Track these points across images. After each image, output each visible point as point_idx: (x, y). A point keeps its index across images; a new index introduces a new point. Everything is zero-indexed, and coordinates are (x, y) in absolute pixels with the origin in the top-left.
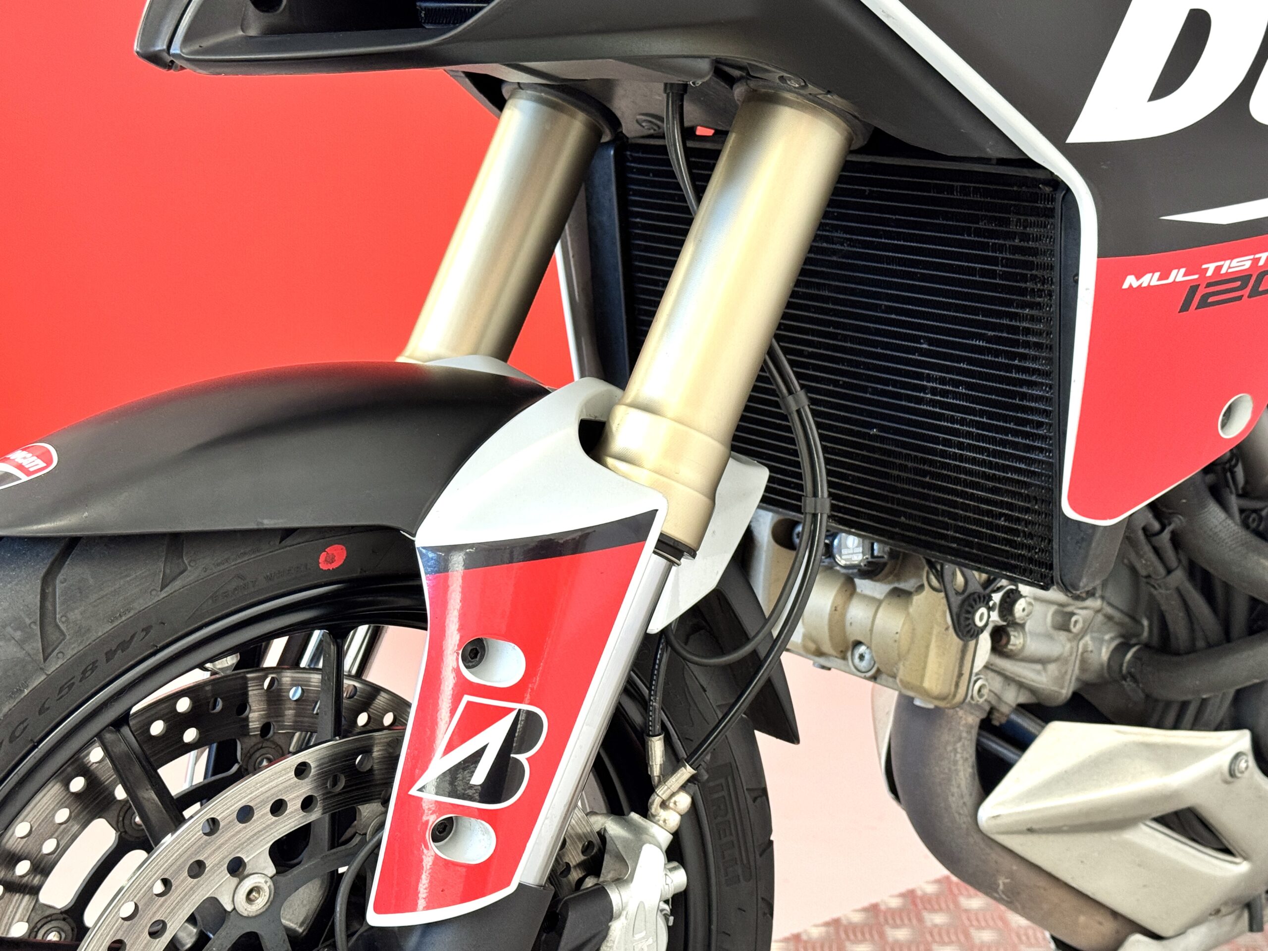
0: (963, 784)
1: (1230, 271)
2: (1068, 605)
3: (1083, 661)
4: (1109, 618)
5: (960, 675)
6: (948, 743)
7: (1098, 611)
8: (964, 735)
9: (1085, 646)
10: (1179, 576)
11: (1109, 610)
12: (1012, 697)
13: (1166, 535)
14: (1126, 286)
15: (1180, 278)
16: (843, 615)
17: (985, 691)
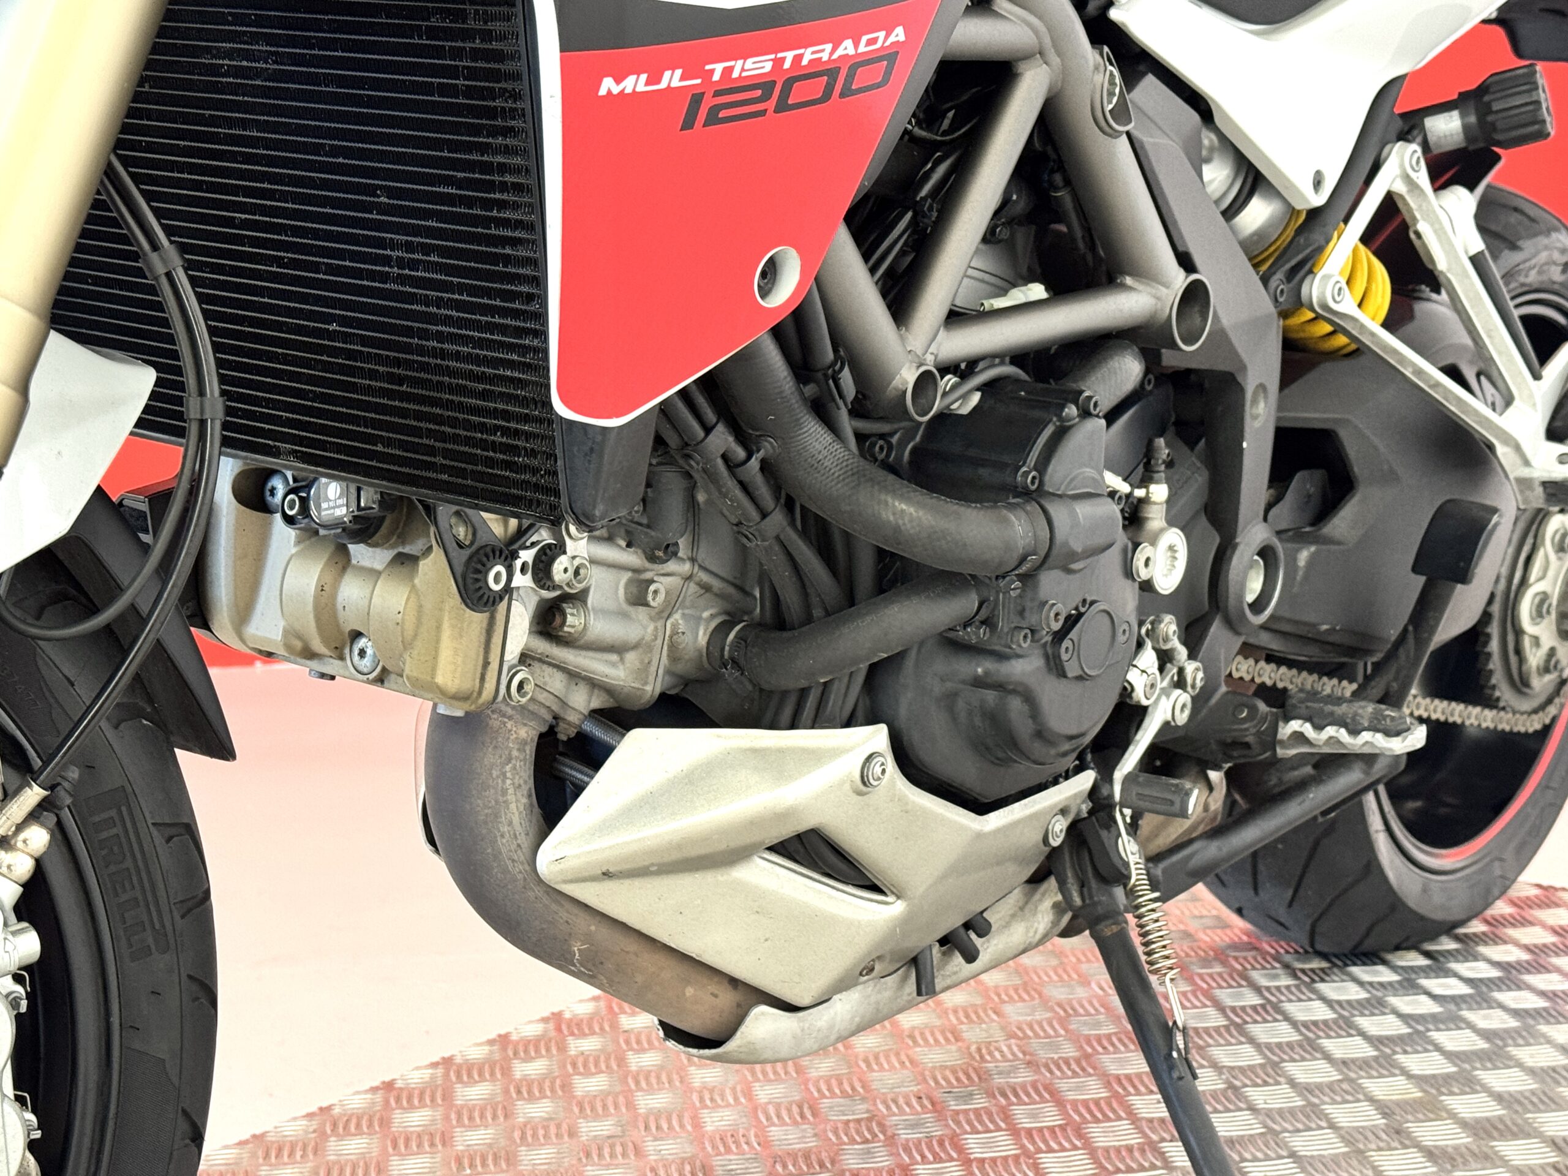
0: (516, 820)
1: (744, 74)
2: (646, 570)
3: (673, 647)
4: (706, 588)
5: (486, 664)
6: (492, 765)
7: (689, 578)
8: (515, 753)
9: (675, 626)
10: (778, 519)
11: (704, 577)
12: (581, 701)
13: (754, 463)
14: (603, 92)
15: (676, 83)
16: (334, 596)
17: (529, 688)
